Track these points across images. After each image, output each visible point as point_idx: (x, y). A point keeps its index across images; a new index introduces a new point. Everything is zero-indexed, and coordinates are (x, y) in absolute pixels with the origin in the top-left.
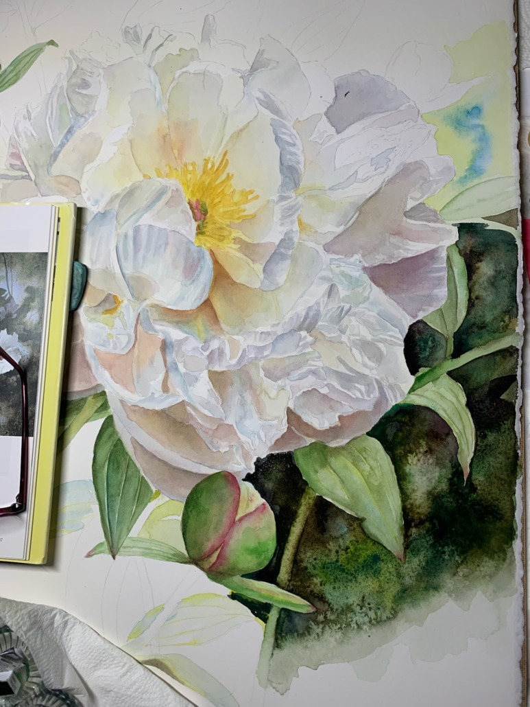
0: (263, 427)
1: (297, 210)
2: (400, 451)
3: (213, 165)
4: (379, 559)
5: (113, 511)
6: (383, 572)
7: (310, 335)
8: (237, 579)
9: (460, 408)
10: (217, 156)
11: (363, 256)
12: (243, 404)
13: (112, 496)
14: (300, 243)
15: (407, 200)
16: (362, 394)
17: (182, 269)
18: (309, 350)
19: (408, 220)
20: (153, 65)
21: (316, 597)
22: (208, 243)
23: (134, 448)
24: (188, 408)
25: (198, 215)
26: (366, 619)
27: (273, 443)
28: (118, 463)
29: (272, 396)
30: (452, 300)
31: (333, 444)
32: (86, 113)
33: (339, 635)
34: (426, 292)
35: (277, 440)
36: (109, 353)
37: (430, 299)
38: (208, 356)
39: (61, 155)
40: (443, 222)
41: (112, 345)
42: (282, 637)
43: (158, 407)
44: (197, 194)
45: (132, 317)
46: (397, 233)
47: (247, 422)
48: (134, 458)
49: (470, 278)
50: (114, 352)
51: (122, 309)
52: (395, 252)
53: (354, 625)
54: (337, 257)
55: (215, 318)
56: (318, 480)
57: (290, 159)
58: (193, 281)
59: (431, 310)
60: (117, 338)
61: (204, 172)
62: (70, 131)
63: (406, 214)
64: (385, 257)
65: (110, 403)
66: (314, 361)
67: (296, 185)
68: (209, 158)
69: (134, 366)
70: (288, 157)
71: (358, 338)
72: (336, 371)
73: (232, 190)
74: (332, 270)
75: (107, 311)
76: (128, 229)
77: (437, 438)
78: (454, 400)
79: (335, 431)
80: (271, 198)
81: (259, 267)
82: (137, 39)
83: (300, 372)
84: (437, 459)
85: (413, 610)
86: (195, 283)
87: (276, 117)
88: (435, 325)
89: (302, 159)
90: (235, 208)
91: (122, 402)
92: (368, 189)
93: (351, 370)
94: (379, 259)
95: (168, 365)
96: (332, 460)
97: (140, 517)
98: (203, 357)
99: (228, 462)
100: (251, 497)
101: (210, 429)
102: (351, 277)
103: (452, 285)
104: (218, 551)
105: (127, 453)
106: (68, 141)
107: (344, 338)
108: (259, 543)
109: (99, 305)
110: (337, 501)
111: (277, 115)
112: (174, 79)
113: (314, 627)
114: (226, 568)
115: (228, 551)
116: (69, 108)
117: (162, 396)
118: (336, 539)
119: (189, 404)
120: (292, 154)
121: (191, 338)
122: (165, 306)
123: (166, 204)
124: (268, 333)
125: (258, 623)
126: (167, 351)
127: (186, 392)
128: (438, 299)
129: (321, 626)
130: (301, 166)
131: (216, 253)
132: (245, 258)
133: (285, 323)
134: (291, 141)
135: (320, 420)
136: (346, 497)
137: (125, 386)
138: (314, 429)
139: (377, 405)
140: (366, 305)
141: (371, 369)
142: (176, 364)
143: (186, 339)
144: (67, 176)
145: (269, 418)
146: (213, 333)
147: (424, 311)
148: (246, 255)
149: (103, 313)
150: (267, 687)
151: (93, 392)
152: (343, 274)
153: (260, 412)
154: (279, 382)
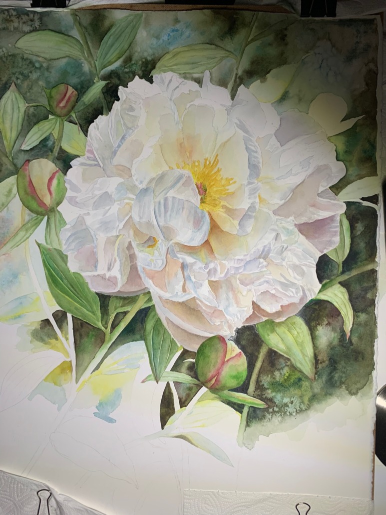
0: (239, 311)
1: (258, 190)
2: (313, 324)
3: (210, 163)
4: (301, 380)
5: (156, 357)
6: (303, 386)
7: (266, 261)
8: (226, 392)
9: (345, 301)
10: (212, 158)
11: (295, 218)
12: (228, 299)
13: (155, 349)
14: (259, 209)
15: (319, 186)
16: (293, 294)
17: (192, 222)
18: (265, 269)
19: (320, 198)
20: (173, 99)
21: (268, 400)
22: (207, 208)
23: (168, 323)
24: (197, 301)
25: (202, 192)
26: (295, 410)
27: (245, 320)
28: (159, 331)
29: (244, 295)
30: (342, 244)
31: (277, 321)
32: (132, 127)
33: (280, 419)
34: (328, 239)
35: (247, 318)
36: (152, 270)
37: (330, 243)
38: (208, 272)
39: (118, 152)
40: (338, 200)
41: (153, 265)
42: (250, 421)
43: (181, 300)
44: (201, 180)
45: (164, 250)
46: (314, 206)
47: (230, 309)
48: (167, 328)
49: (352, 232)
50: (154, 269)
51: (158, 245)
52: (312, 216)
53: (288, 413)
54: (280, 218)
55: (211, 251)
56: (269, 340)
57: (254, 160)
58: (199, 230)
59: (331, 248)
60: (156, 262)
61: (205, 167)
62: (123, 138)
63: (318, 195)
64: (307, 219)
65: (153, 298)
66: (267, 275)
67: (258, 175)
68: (208, 158)
69: (166, 277)
70: (253, 159)
71: (291, 263)
72: (279, 281)
73: (221, 178)
74: (277, 225)
75: (150, 246)
76: (161, 198)
77: (333, 317)
78: (342, 297)
79: (278, 314)
80: (244, 183)
81: (236, 222)
82: (163, 82)
83: (260, 281)
84: (333, 328)
85: (318, 405)
86: (200, 231)
87: (246, 135)
88: (333, 257)
89: (261, 161)
90: (222, 188)
91: (160, 297)
92: (298, 180)
93: (287, 280)
94: (303, 220)
95: (185, 277)
96: (277, 329)
97: (172, 360)
98: (205, 273)
99: (220, 330)
100: (234, 349)
101: (210, 313)
102: (288, 229)
103: (342, 236)
104: (216, 377)
105: (164, 326)
106: (122, 144)
107: (284, 263)
108: (238, 373)
109: (145, 242)
110: (280, 350)
111: (247, 134)
112: (186, 109)
113: (267, 415)
114: (220, 386)
115: (221, 377)
116: (122, 123)
117: (182, 294)
118: (279, 370)
119: (198, 299)
120: (255, 157)
121: (198, 262)
122: (183, 243)
123: (183, 184)
124: (242, 260)
125: (238, 414)
126: (185, 269)
127: (196, 292)
128: (334, 243)
129: (271, 414)
130: (261, 165)
131: (212, 214)
132: (229, 217)
133: (251, 254)
134: (255, 150)
135: (271, 308)
136: (284, 348)
137: (162, 289)
138: (267, 313)
139: (301, 300)
140: (296, 245)
141: (298, 280)
142: (190, 276)
143: (195, 263)
144: (123, 166)
145: (242, 306)
146: (210, 259)
147: (327, 249)
148: (229, 215)
149: (148, 247)
150: (242, 447)
151: (143, 292)
152: (284, 228)
153: (237, 303)
154: (248, 287)
